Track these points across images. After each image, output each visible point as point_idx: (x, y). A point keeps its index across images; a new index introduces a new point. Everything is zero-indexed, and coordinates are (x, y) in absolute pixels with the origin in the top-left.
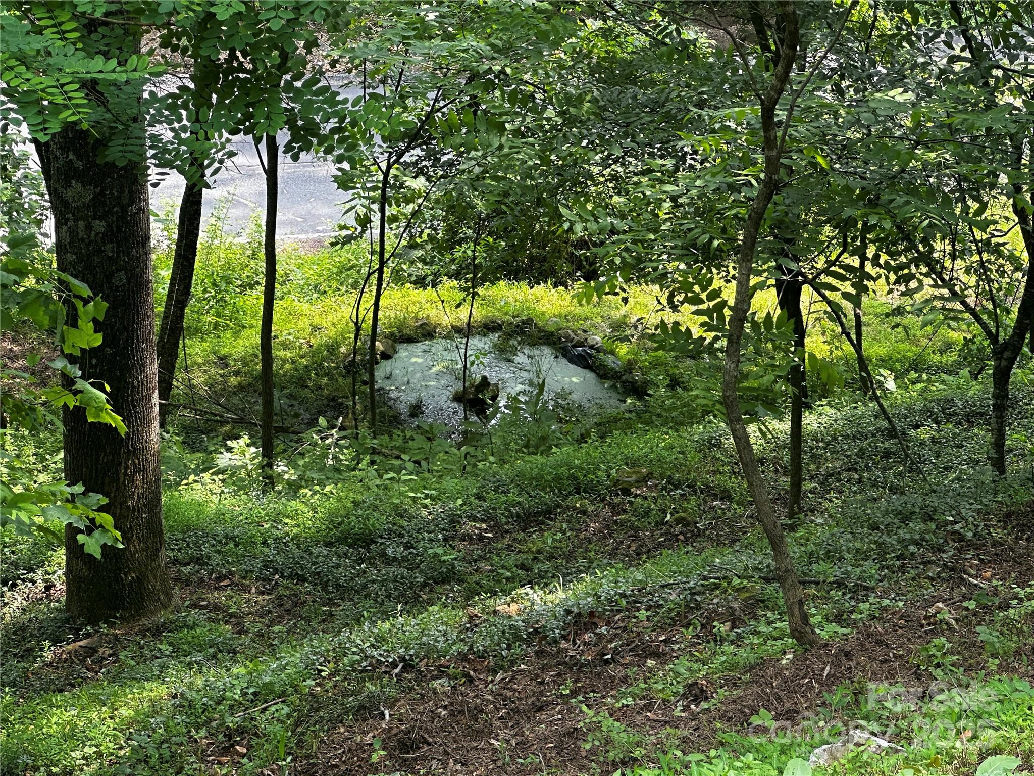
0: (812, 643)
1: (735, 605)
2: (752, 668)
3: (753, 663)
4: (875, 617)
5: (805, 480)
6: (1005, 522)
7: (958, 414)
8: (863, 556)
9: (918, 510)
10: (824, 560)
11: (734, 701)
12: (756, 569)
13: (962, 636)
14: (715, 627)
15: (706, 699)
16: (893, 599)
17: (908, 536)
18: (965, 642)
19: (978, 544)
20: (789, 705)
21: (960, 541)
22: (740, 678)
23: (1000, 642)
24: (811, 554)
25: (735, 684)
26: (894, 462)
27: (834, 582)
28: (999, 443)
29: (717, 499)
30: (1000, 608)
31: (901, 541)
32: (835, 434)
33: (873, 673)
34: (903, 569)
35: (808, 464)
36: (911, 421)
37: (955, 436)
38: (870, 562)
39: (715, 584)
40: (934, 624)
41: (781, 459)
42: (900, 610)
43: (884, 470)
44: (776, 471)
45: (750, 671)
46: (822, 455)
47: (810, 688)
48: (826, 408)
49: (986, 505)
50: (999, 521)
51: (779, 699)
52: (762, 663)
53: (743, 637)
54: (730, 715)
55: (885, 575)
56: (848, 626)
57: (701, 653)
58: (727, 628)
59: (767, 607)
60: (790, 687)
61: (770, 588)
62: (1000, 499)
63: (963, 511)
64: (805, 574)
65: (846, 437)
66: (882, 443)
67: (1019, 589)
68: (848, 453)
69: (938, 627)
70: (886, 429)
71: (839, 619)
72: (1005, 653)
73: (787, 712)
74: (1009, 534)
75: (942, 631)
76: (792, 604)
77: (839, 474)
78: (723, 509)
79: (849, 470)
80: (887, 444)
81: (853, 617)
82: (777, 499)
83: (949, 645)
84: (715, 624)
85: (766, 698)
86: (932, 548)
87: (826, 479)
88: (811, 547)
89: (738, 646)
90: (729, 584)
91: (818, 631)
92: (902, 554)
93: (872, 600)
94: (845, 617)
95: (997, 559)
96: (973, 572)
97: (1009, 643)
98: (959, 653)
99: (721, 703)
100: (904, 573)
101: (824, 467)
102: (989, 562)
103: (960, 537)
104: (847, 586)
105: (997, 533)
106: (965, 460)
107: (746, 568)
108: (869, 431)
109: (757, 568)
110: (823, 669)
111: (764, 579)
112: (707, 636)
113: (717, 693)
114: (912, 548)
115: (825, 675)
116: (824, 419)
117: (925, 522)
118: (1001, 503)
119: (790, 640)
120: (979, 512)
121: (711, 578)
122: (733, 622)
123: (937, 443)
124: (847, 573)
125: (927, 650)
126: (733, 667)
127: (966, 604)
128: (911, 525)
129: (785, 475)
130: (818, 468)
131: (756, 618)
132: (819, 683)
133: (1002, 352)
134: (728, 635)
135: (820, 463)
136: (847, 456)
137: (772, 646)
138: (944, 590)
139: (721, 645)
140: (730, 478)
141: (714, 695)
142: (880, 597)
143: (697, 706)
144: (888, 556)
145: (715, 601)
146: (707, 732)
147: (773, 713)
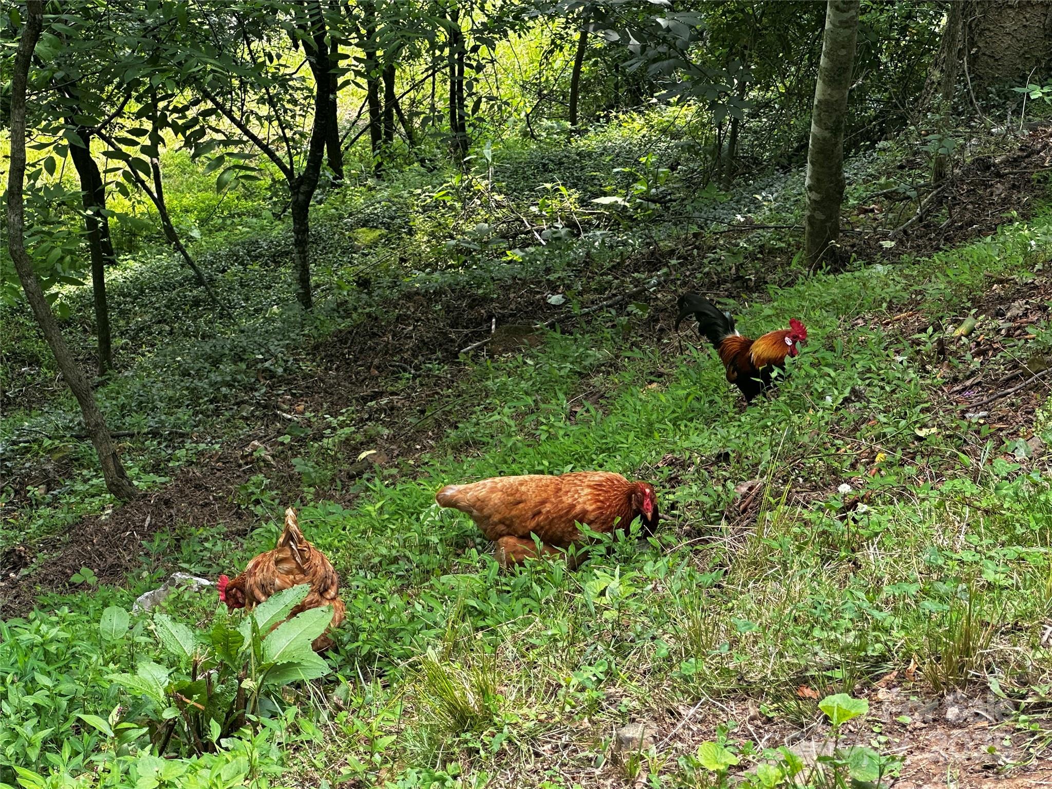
0: (130, 496)
1: (49, 467)
2: (71, 528)
3: (71, 522)
4: (193, 462)
5: (115, 336)
6: (314, 355)
7: (264, 256)
8: (176, 404)
9: (227, 352)
10: (137, 412)
11: (54, 564)
12: (67, 428)
13: (279, 471)
14: (29, 491)
15: (26, 565)
16: (210, 442)
17: (219, 379)
18: (283, 476)
19: (288, 379)
20: (112, 560)
21: (272, 377)
22: (59, 540)
23: (316, 472)
24: (123, 406)
25: (54, 547)
26: (204, 310)
27: (148, 433)
28: (304, 279)
29: (24, 366)
30: (315, 439)
31: (211, 385)
32: (142, 288)
33: (195, 518)
34: (217, 412)
35: (117, 321)
36: (218, 267)
37: (262, 277)
38: (184, 408)
39: (25, 447)
40: (251, 463)
41: (89, 317)
42: (217, 452)
43: (195, 319)
44: (85, 331)
45: (69, 531)
46: (130, 310)
47: (132, 540)
48: (131, 262)
49: (294, 340)
50: (308, 354)
51: (101, 555)
52: (81, 522)
53: (60, 499)
54: (51, 577)
55: (200, 421)
56: (166, 474)
57: (16, 520)
58: (43, 492)
59: (82, 466)
60: (112, 541)
61: (83, 446)
62: (306, 332)
63: (272, 348)
64: (118, 428)
65: (154, 289)
66: (191, 291)
67: (332, 419)
68: (157, 305)
69: (255, 465)
70: (193, 277)
71: (156, 469)
72: (321, 481)
73: (110, 568)
74: (318, 366)
75: (260, 468)
76: (106, 457)
77: (149, 327)
78: (33, 375)
79: (159, 322)
80: (195, 292)
81: (170, 465)
82: (89, 359)
83: (266, 481)
84: (29, 488)
85: (88, 556)
86: (245, 388)
87: (137, 334)
88: (122, 399)
89: (56, 508)
90: (40, 446)
91: (135, 483)
92: (215, 398)
93: (187, 446)
94: (162, 465)
95: (309, 392)
96: (286, 407)
97: (326, 471)
98: (277, 488)
99: (42, 567)
100: (218, 416)
101: (134, 322)
102: (302, 395)
103: (271, 375)
104: (162, 435)
105: (307, 367)
106: (274, 301)
107: (57, 428)
108: (177, 281)
109: (69, 427)
110: (144, 520)
111: (77, 437)
112: (22, 502)
113: (36, 557)
114: (224, 390)
115: (146, 526)
116: (128, 273)
117: (235, 363)
118: (309, 336)
119: (108, 496)
120: (287, 346)
121: (20, 442)
122: (48, 485)
123: (246, 286)
124: (161, 422)
125: (246, 488)
126: (51, 529)
127: (280, 439)
128: (221, 367)
129: (94, 334)
130: (128, 323)
131: (71, 477)
132: (141, 535)
133: (298, 187)
134: (44, 498)
135: (129, 318)
136: (156, 309)
137: (90, 503)
138: (259, 428)
139: (38, 508)
140: (37, 342)
141: (34, 560)
142: (197, 442)
143: (16, 573)
144: (201, 401)
145: (27, 465)
146: (28, 597)
147: (96, 570)
